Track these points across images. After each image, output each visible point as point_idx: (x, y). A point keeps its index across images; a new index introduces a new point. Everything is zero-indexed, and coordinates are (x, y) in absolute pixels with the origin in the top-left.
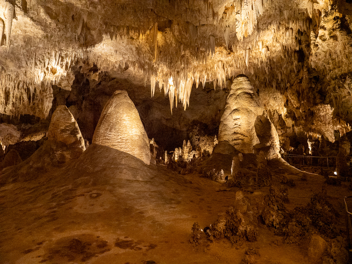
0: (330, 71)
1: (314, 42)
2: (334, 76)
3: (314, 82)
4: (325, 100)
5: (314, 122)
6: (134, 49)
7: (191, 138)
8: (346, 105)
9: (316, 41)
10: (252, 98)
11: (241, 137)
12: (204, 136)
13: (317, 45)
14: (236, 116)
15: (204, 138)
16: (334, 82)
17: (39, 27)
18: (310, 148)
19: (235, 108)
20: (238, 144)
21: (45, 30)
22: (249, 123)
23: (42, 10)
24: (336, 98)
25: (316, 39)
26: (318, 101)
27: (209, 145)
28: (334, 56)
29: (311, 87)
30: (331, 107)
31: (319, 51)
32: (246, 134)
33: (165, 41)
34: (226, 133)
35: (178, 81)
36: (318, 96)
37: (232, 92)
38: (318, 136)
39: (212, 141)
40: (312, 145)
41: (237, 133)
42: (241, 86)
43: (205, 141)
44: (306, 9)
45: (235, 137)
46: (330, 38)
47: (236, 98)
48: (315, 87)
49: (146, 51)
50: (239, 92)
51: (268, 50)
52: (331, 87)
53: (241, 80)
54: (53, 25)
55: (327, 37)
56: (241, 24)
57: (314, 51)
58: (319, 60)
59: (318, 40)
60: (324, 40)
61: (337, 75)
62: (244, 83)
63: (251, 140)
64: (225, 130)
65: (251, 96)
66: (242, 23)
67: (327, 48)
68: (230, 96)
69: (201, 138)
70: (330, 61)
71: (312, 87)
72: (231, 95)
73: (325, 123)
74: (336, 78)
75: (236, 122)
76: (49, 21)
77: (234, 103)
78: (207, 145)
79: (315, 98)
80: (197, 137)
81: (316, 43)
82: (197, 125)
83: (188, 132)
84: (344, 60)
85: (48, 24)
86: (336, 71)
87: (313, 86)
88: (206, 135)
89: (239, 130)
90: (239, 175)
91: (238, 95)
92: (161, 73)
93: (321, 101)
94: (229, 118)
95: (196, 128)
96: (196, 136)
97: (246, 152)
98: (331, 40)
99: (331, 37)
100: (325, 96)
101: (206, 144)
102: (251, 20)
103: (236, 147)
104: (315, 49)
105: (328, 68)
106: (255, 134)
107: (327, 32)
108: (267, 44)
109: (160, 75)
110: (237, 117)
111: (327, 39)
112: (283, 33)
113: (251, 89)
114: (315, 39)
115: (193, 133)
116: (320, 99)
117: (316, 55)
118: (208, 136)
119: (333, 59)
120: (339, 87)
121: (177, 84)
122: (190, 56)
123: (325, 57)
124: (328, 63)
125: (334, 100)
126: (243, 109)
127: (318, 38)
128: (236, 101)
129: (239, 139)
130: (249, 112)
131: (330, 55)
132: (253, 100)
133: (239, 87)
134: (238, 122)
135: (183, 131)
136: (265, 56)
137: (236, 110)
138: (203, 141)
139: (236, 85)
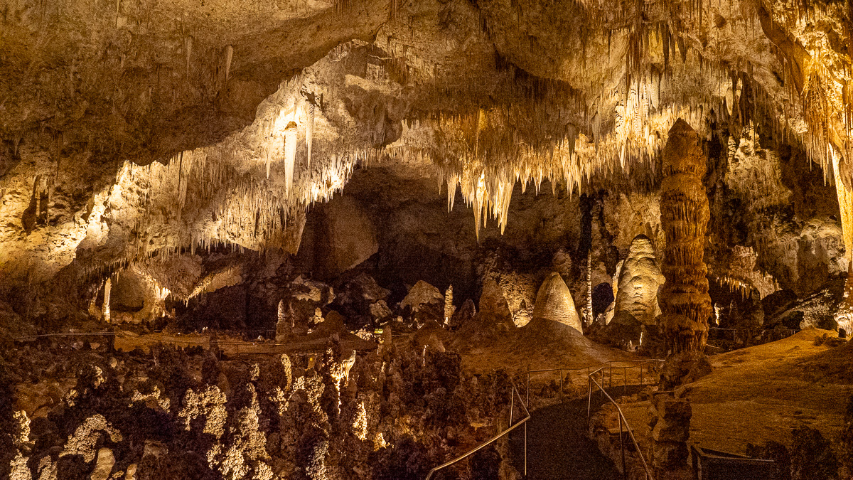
0: (754, 199)
1: (733, 153)
2: (760, 207)
3: (731, 208)
4: (745, 240)
5: (731, 267)
6: (431, 133)
7: (481, 276)
8: (773, 252)
9: (736, 154)
10: (654, 264)
11: (643, 307)
12: (510, 272)
13: (737, 160)
14: (637, 284)
15: (509, 277)
16: (759, 216)
17: (335, 129)
18: (717, 315)
19: (636, 275)
20: (640, 315)
21: (340, 133)
22: (651, 293)
23: (342, 105)
24: (760, 241)
25: (736, 149)
26: (735, 239)
27: (520, 291)
28: (761, 178)
29: (727, 215)
30: (755, 251)
31: (739, 168)
32: (648, 305)
33: (488, 124)
34: (627, 302)
35: (496, 182)
36: (736, 233)
37: (631, 256)
38: (740, 284)
39: (525, 284)
40: (720, 312)
41: (639, 303)
42: (642, 250)
43: (511, 283)
44: (725, 98)
45: (636, 307)
46: (756, 155)
47: (637, 264)
48: (733, 216)
49: (451, 139)
50: (640, 257)
51: (659, 137)
52: (755, 223)
53: (642, 243)
54: (352, 124)
55: (752, 149)
56: (624, 121)
57: (732, 168)
58: (740, 179)
59: (739, 151)
60: (748, 154)
61: (765, 207)
62: (645, 246)
63: (653, 311)
64: (625, 299)
65: (653, 261)
66: (627, 121)
67: (750, 165)
68: (629, 260)
69: (504, 277)
70: (756, 184)
71: (729, 216)
72: (631, 259)
73: (748, 269)
74: (763, 210)
75: (637, 291)
76: (348, 118)
77: (634, 270)
78: (515, 292)
79: (731, 236)
80: (493, 274)
81: (736, 157)
82: (494, 250)
83: (475, 263)
84: (774, 186)
85: (346, 122)
86: (763, 200)
87: (731, 214)
88: (514, 272)
89: (641, 300)
90: (647, 345)
91: (639, 261)
92: (469, 170)
93: (740, 240)
94: (630, 285)
95: (492, 256)
96: (491, 272)
97: (648, 324)
98: (757, 158)
99: (757, 153)
100: (746, 236)
101: (513, 290)
102: (640, 114)
103: (636, 317)
104: (734, 165)
105: (751, 194)
106: (657, 304)
107: (751, 143)
108: (657, 128)
109: (467, 173)
110: (639, 286)
111: (752, 153)
112: (686, 114)
113: (653, 254)
114: (734, 149)
115: (485, 266)
116: (738, 237)
117: (736, 173)
118: (518, 273)
119: (759, 183)
120: (765, 227)
121: (492, 189)
122: (523, 144)
123: (749, 177)
124: (753, 187)
125: (757, 243)
126: (645, 277)
127: (739, 150)
128: (637, 268)
129: (640, 310)
130: (651, 280)
131: (756, 175)
132: (655, 267)
133: (639, 251)
134: (640, 292)
135: (463, 261)
136: (653, 149)
137: (636, 278)
138: (507, 282)
139: (636, 248)
